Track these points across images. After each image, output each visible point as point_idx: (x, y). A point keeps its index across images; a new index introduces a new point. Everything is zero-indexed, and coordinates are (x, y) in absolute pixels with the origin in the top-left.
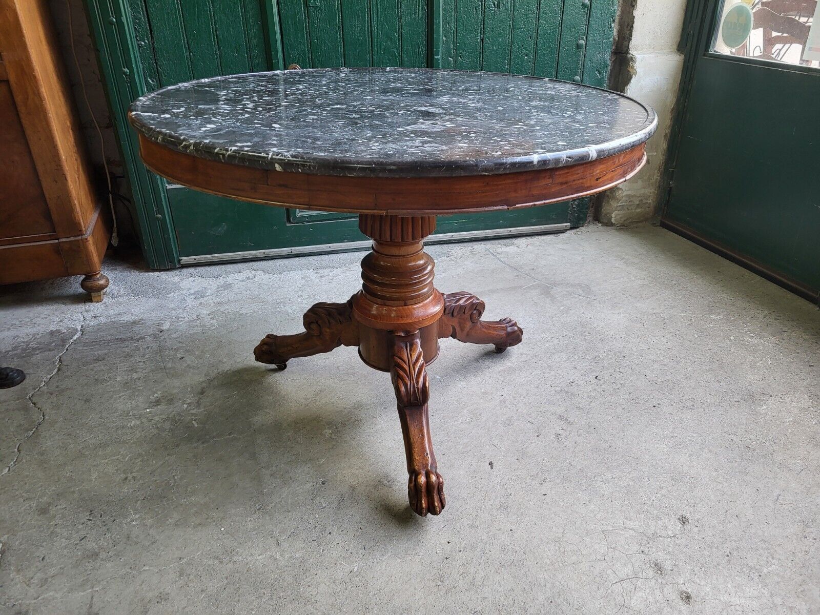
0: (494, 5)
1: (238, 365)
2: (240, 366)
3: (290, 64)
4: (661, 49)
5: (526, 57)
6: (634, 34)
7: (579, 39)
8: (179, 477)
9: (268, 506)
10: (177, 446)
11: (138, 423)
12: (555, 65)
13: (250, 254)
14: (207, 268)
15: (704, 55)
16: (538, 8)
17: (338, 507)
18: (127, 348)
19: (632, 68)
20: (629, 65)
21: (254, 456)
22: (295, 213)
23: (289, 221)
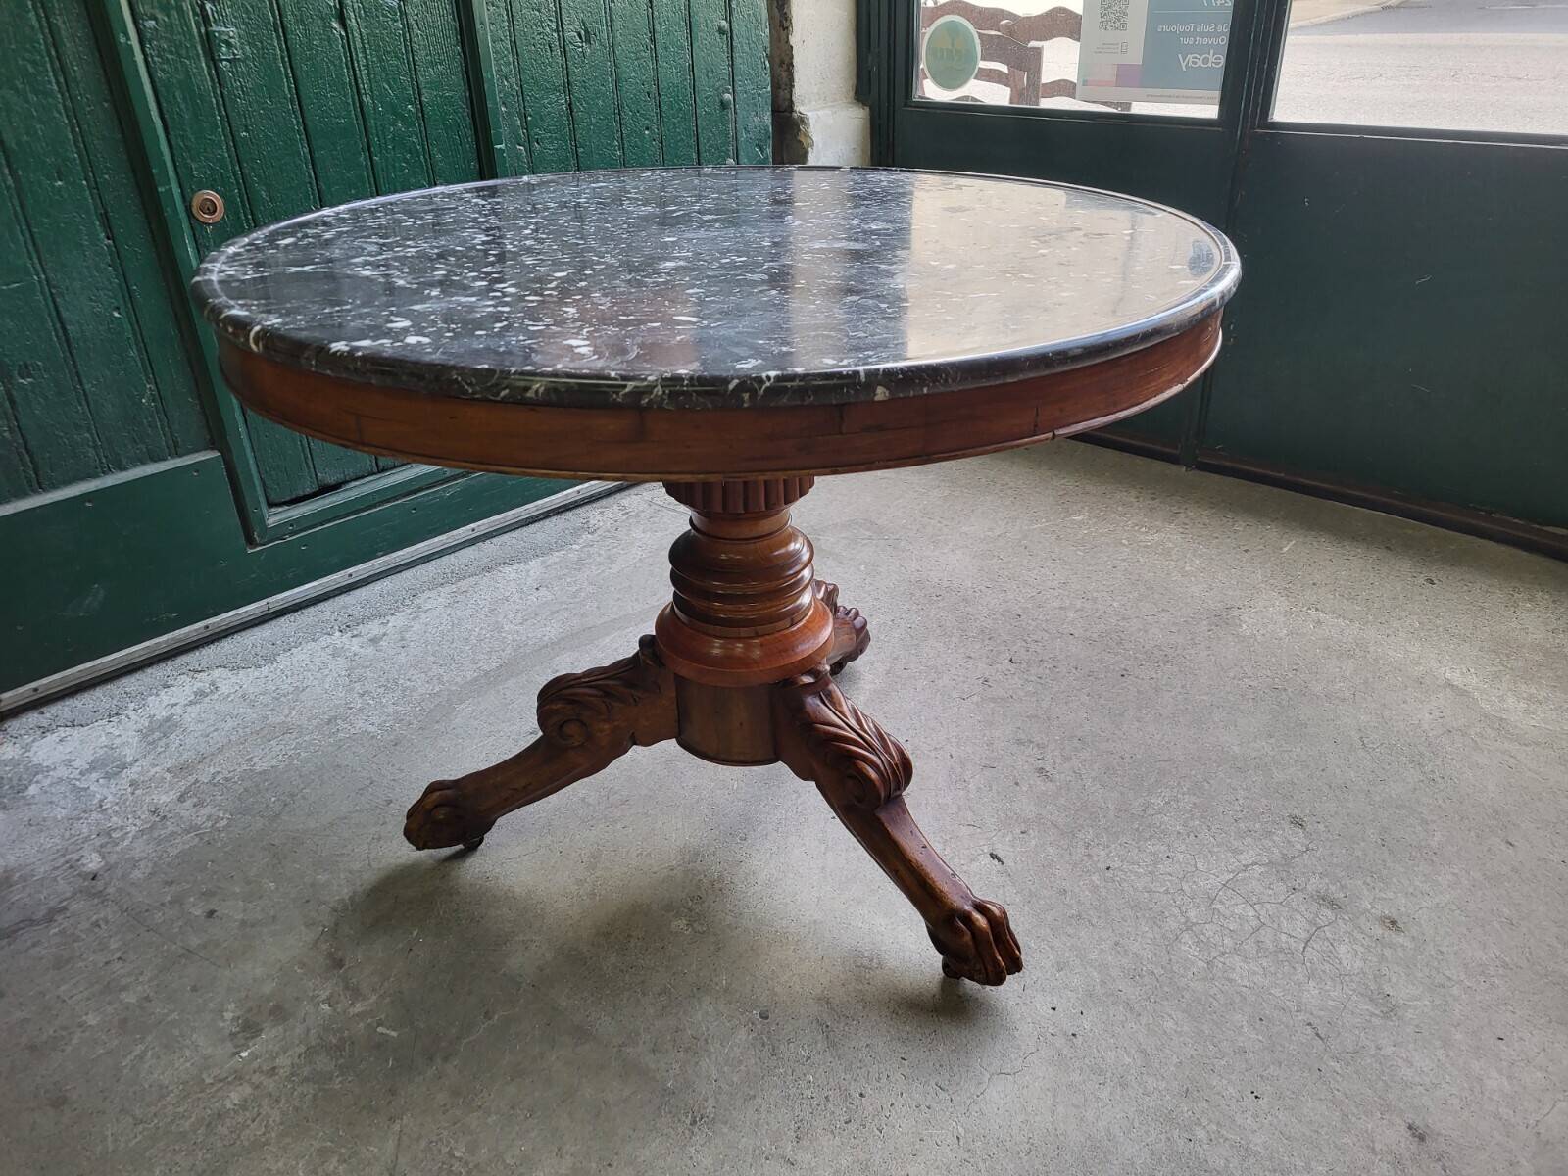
0: (581, 38)
1: (365, 877)
2: (370, 878)
3: (194, 192)
4: (835, 100)
5: (646, 132)
6: (796, 76)
7: (724, 93)
8: (463, 1149)
9: (705, 1109)
10: (393, 1092)
11: (248, 1090)
12: (693, 142)
13: (172, 639)
14: (69, 702)
15: (906, 105)
16: (653, 40)
17: (832, 1044)
18: (38, 949)
19: (807, 135)
20: (799, 130)
21: (582, 1034)
22: (262, 520)
23: (251, 542)
